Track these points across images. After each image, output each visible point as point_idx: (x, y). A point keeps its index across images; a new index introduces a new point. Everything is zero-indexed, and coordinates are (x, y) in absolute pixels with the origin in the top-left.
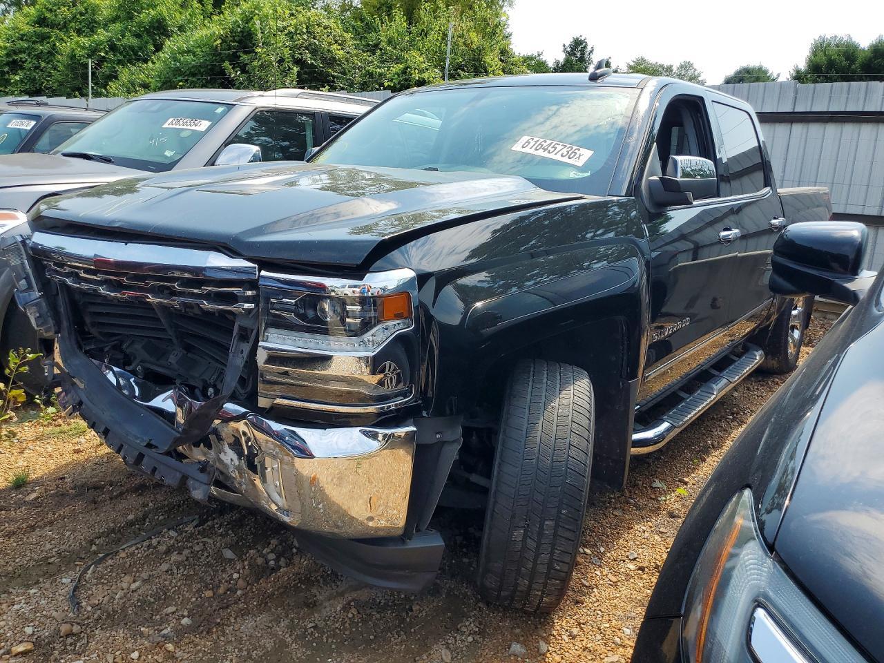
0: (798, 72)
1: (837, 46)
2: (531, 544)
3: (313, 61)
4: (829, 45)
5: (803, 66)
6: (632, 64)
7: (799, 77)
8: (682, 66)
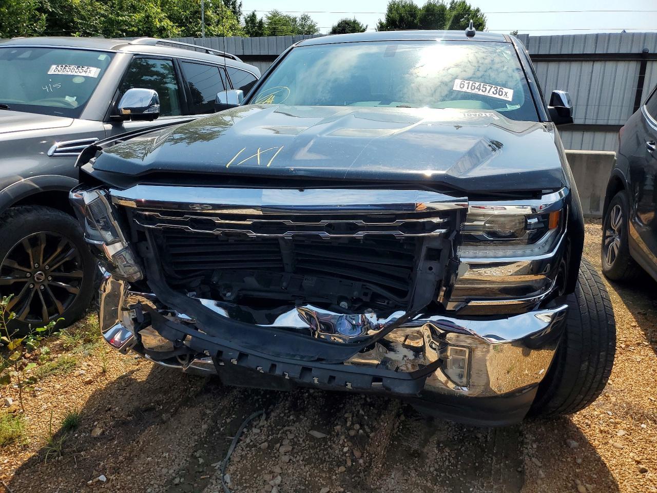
0: (381, 24)
1: (403, 7)
2: (592, 370)
3: (53, 9)
4: (398, 6)
5: (384, 21)
6: (270, 15)
7: (382, 28)
8: (302, 18)
